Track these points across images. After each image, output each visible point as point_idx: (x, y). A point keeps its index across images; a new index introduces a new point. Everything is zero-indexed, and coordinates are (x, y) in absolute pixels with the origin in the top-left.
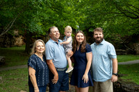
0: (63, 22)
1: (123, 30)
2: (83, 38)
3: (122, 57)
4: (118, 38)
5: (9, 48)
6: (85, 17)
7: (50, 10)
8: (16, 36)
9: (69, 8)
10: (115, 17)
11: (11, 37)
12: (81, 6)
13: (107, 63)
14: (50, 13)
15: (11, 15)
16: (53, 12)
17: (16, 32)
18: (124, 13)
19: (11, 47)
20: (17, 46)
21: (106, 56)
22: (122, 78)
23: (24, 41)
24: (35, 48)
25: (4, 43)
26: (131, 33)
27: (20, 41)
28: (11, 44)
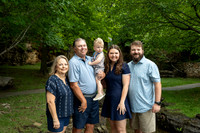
0: (92, 33)
3: (167, 81)
4: (163, 56)
5: (18, 66)
6: (119, 26)
7: (73, 16)
8: (29, 51)
9: (100, 15)
10: (159, 28)
11: (21, 51)
12: (116, 12)
13: (147, 88)
14: (74, 21)
15: (23, 23)
16: (78, 19)
17: (28, 45)
18: (171, 22)
19: (21, 65)
20: (30, 64)
21: (147, 79)
22: (167, 108)
23: (39, 57)
24: (56, 67)
25: (12, 60)
26: (180, 49)
27: (33, 57)
28: (21, 61)
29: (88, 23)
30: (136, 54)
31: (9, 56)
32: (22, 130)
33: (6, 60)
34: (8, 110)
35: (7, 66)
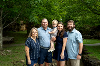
0: (52, 16)
1: (92, 22)
2: (62, 28)
5: (17, 32)
6: (66, 13)
7: (43, 8)
8: (22, 25)
10: (86, 14)
11: (19, 25)
12: (64, 6)
14: (43, 10)
16: (45, 9)
17: (22, 22)
20: (23, 31)
22: (89, 55)
23: (27, 27)
24: (32, 33)
25: (14, 29)
27: (24, 28)
28: (18, 29)
29: (50, 11)
30: (70, 27)
32: (15, 63)
33: (12, 28)
34: (10, 53)
35: (12, 32)
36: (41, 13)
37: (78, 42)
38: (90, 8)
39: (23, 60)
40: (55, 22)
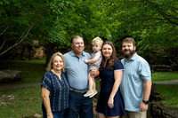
4: (161, 51)
5: (27, 61)
8: (36, 47)
9: (99, 13)
10: (156, 24)
11: (30, 47)
14: (75, 20)
16: (79, 18)
17: (36, 42)
18: (169, 19)
19: (29, 59)
20: (37, 58)
23: (45, 52)
25: (22, 55)
27: (40, 52)
28: (30, 56)
29: (89, 21)
30: (126, 50)
31: (19, 52)
33: (17, 55)
34: (12, 101)
35: (17, 61)
36: (71, 24)
37: (142, 79)
38: (163, 14)
39: (36, 115)
40: (98, 41)
